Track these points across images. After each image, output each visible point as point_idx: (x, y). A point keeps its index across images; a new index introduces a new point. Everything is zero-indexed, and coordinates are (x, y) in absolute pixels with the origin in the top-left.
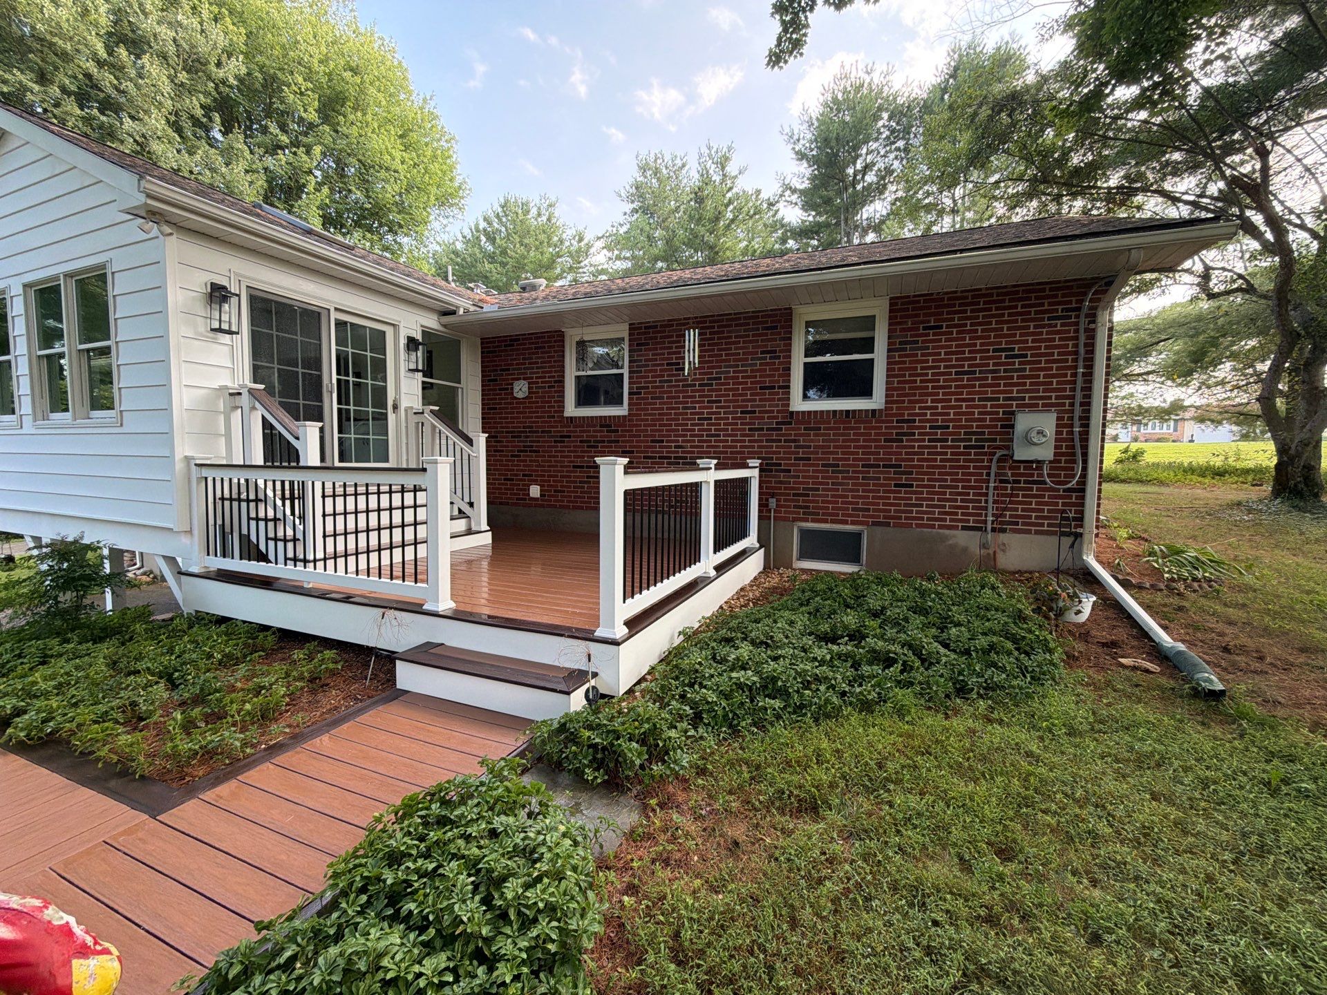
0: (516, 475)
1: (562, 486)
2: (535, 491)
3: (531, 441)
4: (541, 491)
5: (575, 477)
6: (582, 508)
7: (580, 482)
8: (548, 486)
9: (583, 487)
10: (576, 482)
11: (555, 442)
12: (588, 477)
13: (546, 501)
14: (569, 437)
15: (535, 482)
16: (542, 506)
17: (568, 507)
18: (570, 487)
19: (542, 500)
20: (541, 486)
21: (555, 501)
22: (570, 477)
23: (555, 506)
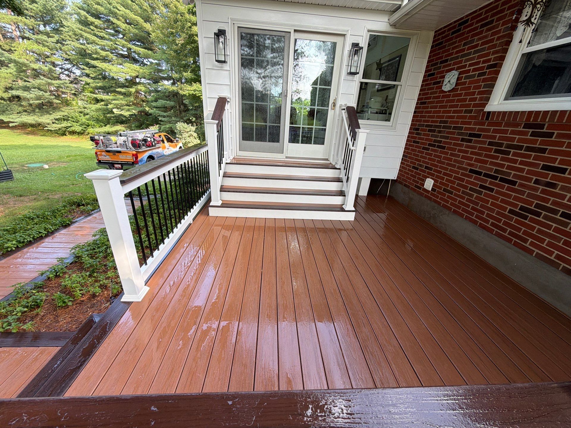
0: (421, 166)
1: (451, 187)
2: (429, 184)
3: (442, 137)
4: (434, 185)
5: (468, 182)
6: (461, 215)
7: (471, 189)
8: (441, 183)
9: (472, 196)
10: (466, 187)
11: (463, 140)
12: (482, 187)
13: (434, 195)
14: (479, 136)
15: (432, 176)
16: (430, 199)
17: (450, 209)
18: (459, 191)
19: (432, 194)
20: (435, 181)
21: (441, 199)
22: (463, 180)
23: (439, 203)
